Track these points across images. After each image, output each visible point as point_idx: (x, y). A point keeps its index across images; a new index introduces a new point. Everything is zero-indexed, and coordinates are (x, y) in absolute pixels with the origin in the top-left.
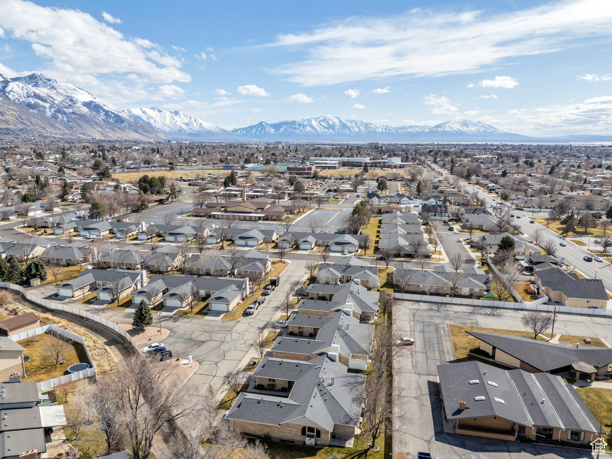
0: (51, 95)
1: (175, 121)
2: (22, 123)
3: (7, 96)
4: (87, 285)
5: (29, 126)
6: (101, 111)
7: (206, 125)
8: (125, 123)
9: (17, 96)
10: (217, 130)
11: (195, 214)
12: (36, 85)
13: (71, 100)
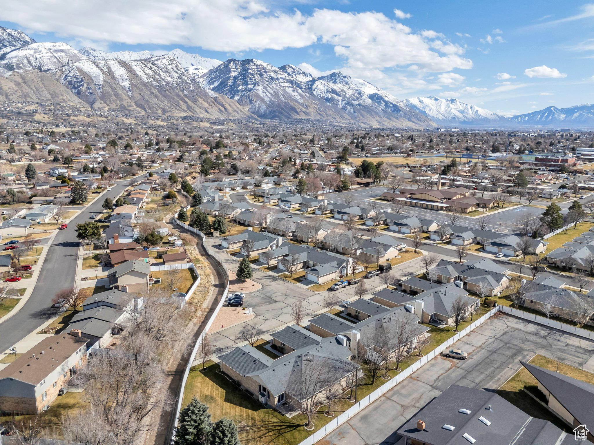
0: (345, 90)
1: (450, 109)
2: (320, 114)
3: (312, 93)
4: (241, 242)
5: (324, 117)
6: (382, 102)
7: (482, 112)
8: (401, 112)
9: (319, 92)
10: (494, 117)
11: (383, 198)
12: (335, 82)
13: (359, 94)
